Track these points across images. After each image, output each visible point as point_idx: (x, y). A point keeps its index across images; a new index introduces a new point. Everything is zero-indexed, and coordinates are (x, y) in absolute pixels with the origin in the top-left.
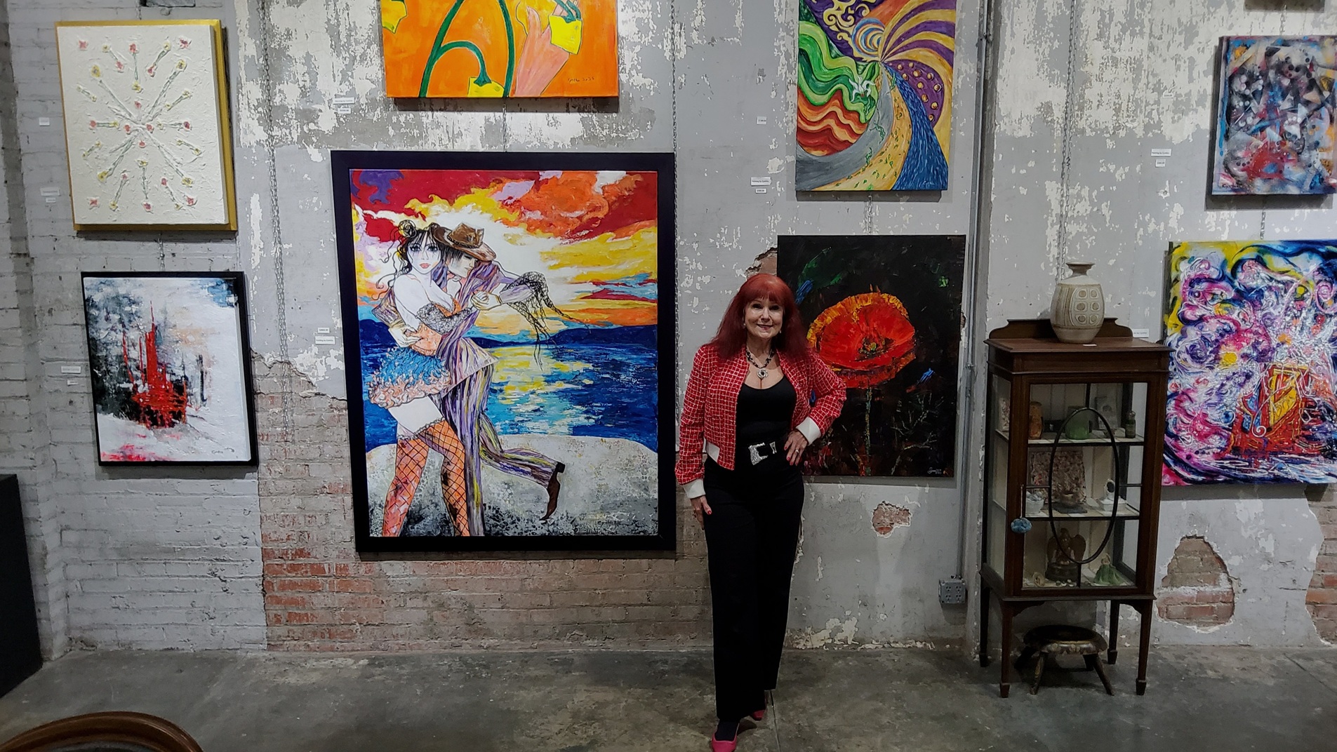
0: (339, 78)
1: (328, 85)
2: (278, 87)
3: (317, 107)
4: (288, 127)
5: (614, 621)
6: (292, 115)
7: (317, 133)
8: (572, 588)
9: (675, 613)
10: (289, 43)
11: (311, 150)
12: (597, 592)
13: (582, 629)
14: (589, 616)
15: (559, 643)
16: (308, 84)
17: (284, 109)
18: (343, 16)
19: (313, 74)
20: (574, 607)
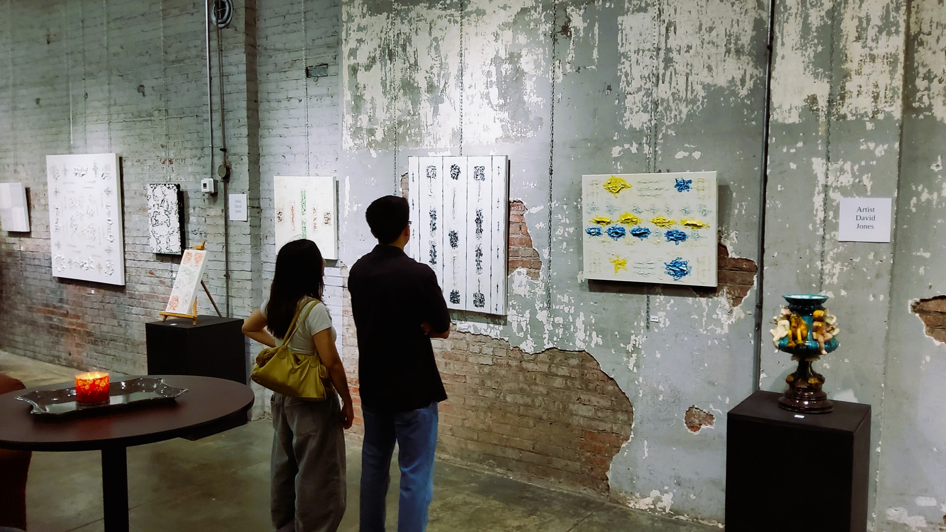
0: (385, 110)
1: (381, 115)
2: (359, 117)
3: (375, 127)
4: (362, 139)
5: (514, 459)
6: (364, 132)
7: (375, 141)
8: (489, 431)
9: (550, 462)
10: (365, 92)
11: (372, 151)
12: (504, 436)
13: (494, 460)
14: (499, 452)
15: (481, 466)
16: (372, 115)
17: (361, 128)
18: (388, 74)
19: (374, 108)
20: (490, 443)
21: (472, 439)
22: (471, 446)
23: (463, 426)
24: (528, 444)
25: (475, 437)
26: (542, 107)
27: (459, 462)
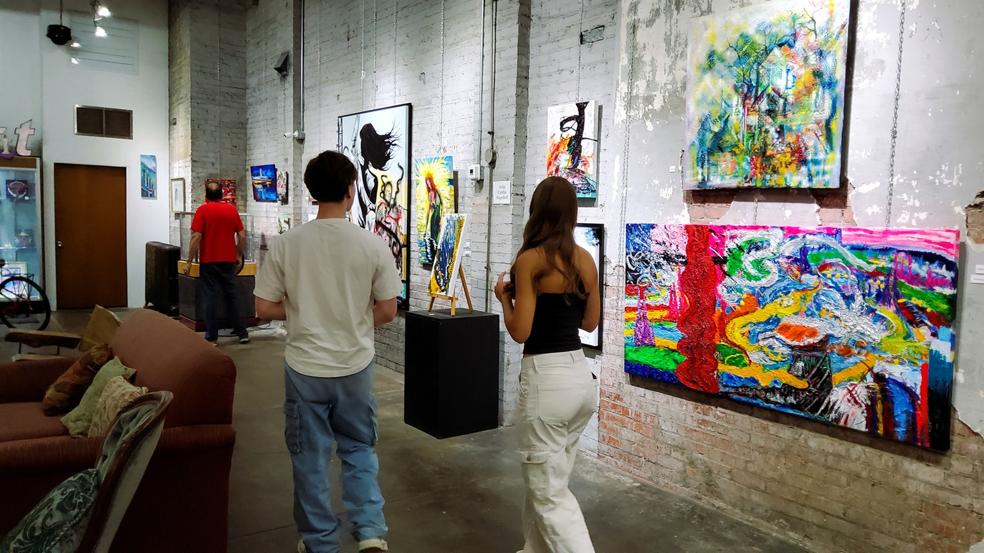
0: (667, 72)
1: (662, 78)
2: (636, 83)
3: (654, 93)
4: (638, 110)
5: (814, 524)
6: (641, 101)
7: (653, 111)
8: (782, 482)
10: (644, 52)
11: (648, 123)
12: (802, 492)
13: (786, 520)
14: (794, 511)
15: (768, 525)
16: (651, 78)
17: (637, 97)
18: (674, 28)
19: (654, 71)
20: (781, 498)
21: (757, 489)
22: (755, 497)
23: (745, 470)
24: (838, 508)
25: (762, 487)
26: (884, 45)
27: (737, 515)
